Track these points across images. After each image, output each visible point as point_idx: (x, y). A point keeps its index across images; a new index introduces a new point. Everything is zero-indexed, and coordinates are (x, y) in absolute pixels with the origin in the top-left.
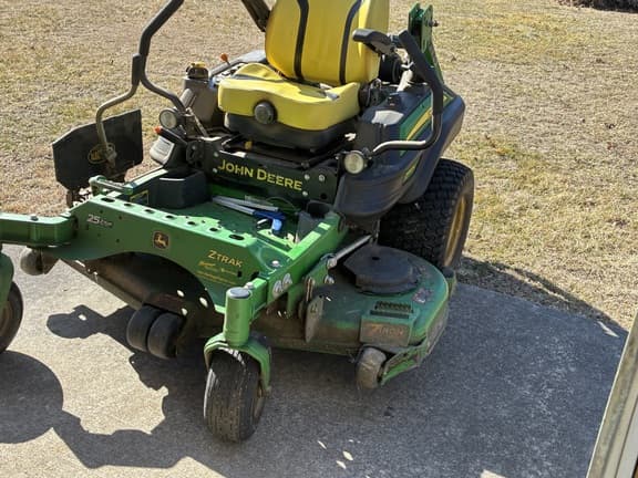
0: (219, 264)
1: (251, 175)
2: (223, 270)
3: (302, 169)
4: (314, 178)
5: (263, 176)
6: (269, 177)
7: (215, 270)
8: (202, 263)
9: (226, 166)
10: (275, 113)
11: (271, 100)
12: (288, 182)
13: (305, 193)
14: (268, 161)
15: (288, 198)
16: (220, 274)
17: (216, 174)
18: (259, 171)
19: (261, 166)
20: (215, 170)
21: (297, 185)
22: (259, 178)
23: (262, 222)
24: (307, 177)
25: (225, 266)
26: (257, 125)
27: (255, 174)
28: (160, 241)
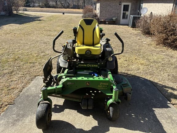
0: (103, 85)
1: (86, 66)
3: (97, 62)
4: (101, 64)
5: (89, 65)
6: (90, 66)
7: (102, 87)
8: (99, 86)
9: (80, 65)
10: (91, 52)
11: (90, 50)
12: (95, 66)
13: (99, 67)
14: (89, 62)
15: (95, 69)
16: (103, 87)
19: (88, 64)
20: (77, 67)
21: (97, 66)
23: (92, 75)
24: (99, 64)
25: (105, 85)
26: (86, 55)
27: (87, 66)
28: (87, 84)
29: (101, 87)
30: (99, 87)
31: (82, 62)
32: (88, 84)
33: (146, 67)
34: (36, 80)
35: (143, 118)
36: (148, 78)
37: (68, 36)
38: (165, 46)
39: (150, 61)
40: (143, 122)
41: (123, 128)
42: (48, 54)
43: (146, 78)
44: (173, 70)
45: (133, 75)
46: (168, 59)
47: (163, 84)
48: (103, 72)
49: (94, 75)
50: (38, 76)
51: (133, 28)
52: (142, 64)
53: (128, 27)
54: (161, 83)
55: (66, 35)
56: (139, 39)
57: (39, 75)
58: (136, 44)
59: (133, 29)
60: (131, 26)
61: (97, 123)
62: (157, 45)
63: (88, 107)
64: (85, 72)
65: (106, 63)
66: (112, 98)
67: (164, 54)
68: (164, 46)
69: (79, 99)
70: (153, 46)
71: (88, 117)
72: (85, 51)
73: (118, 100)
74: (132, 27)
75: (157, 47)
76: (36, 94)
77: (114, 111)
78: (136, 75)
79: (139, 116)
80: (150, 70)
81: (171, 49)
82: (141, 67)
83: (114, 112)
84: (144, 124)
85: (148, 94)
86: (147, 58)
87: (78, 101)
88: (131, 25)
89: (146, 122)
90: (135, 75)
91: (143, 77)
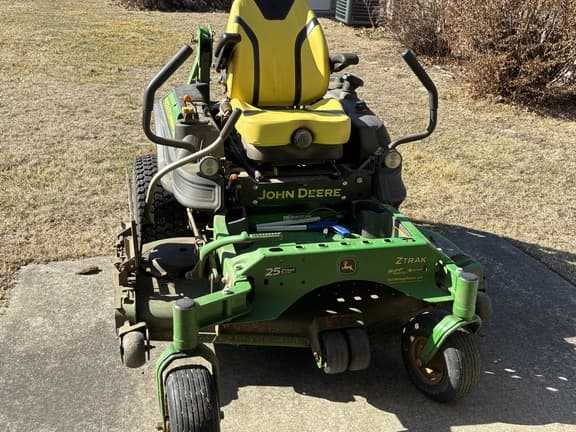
0: (405, 266)
1: (292, 196)
2: (410, 270)
4: (352, 183)
5: (303, 194)
6: (309, 193)
7: (404, 273)
8: (390, 271)
9: (266, 195)
10: (313, 136)
11: (309, 126)
12: (328, 192)
13: (344, 197)
14: (303, 179)
15: (330, 206)
16: (408, 274)
17: (256, 206)
18: (300, 190)
19: (301, 186)
20: (256, 202)
21: (336, 193)
22: (300, 196)
23: (326, 231)
24: (345, 183)
25: (412, 266)
26: (292, 151)
27: (296, 194)
28: (346, 267)
29: (398, 276)
30: (392, 276)
31: (274, 181)
32: (350, 268)
33: (468, 190)
34: (28, 282)
35: (551, 375)
36: (496, 228)
37: (77, 67)
38: (508, 103)
39: (476, 162)
40: (555, 390)
41: (499, 424)
42: (24, 161)
43: (489, 231)
44: (565, 193)
45: (436, 221)
46: (533, 150)
47: (558, 248)
48: (367, 215)
49: (332, 232)
50: (31, 266)
51: (357, 26)
52: (451, 178)
53: (334, 24)
54: (550, 245)
55: (66, 65)
56: (399, 76)
57: (31, 261)
58: (395, 99)
59: (357, 32)
60: (346, 21)
61: (398, 422)
62: (475, 98)
63: (350, 362)
64: (288, 223)
65: (374, 177)
66: (450, 312)
67: (511, 131)
68: (502, 101)
69: (297, 335)
70: (462, 101)
71: (351, 403)
72: (290, 132)
73: (474, 318)
74: (349, 25)
75: (478, 105)
76: (68, 343)
77: (463, 360)
78: (447, 222)
79: (532, 372)
80: (490, 200)
81: (530, 111)
82: (453, 189)
83: (464, 366)
84: (563, 398)
85: (524, 291)
86: (457, 151)
87: (296, 343)
88: (346, 16)
89: (564, 387)
90: (441, 221)
91: (476, 228)
